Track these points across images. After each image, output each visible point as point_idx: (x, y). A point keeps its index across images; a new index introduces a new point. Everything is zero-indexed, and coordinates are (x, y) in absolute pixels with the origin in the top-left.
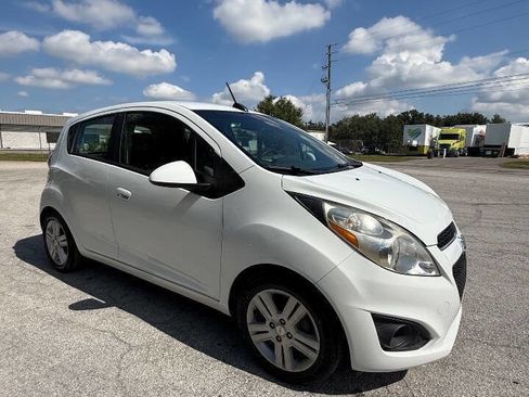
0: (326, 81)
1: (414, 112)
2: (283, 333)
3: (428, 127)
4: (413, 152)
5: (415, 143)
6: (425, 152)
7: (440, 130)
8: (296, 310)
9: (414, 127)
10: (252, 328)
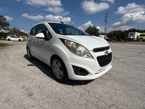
0: (106, 21)
1: (133, 29)
2: (57, 70)
3: (136, 33)
4: (131, 40)
5: (132, 37)
6: (135, 40)
7: (140, 34)
8: (59, 65)
9: (131, 33)
10: (53, 69)
